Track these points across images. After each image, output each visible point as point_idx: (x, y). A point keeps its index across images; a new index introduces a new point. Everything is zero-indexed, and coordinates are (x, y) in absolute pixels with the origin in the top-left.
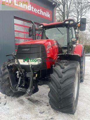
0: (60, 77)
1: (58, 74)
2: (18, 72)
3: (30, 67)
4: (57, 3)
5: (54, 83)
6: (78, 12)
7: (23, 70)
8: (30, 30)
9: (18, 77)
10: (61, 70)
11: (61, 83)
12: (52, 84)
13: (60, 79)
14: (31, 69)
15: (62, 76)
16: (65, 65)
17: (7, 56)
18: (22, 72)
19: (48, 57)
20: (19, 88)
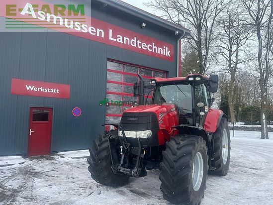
0: (174, 154)
1: (171, 150)
2: (121, 147)
3: (139, 140)
4: (183, 32)
5: (166, 161)
6: (230, 39)
7: (129, 144)
8: (136, 87)
9: (121, 153)
10: (176, 146)
11: (174, 161)
12: (164, 163)
13: (174, 157)
14: (139, 143)
15: (176, 153)
16: (181, 140)
17: (103, 126)
18: (126, 147)
19: (161, 128)
20: (122, 168)
